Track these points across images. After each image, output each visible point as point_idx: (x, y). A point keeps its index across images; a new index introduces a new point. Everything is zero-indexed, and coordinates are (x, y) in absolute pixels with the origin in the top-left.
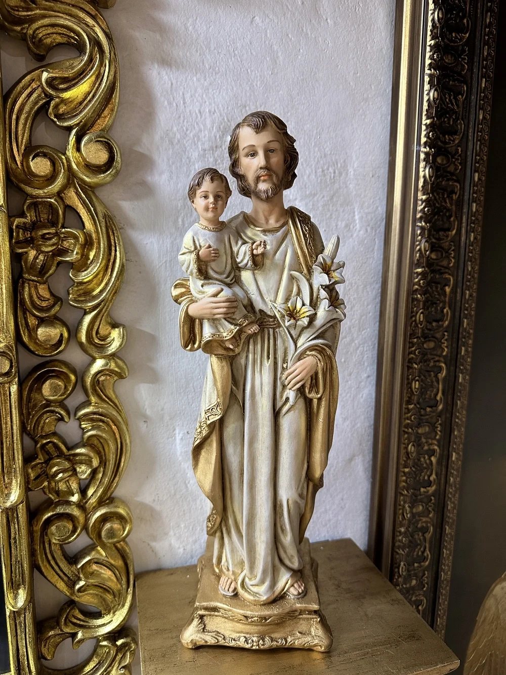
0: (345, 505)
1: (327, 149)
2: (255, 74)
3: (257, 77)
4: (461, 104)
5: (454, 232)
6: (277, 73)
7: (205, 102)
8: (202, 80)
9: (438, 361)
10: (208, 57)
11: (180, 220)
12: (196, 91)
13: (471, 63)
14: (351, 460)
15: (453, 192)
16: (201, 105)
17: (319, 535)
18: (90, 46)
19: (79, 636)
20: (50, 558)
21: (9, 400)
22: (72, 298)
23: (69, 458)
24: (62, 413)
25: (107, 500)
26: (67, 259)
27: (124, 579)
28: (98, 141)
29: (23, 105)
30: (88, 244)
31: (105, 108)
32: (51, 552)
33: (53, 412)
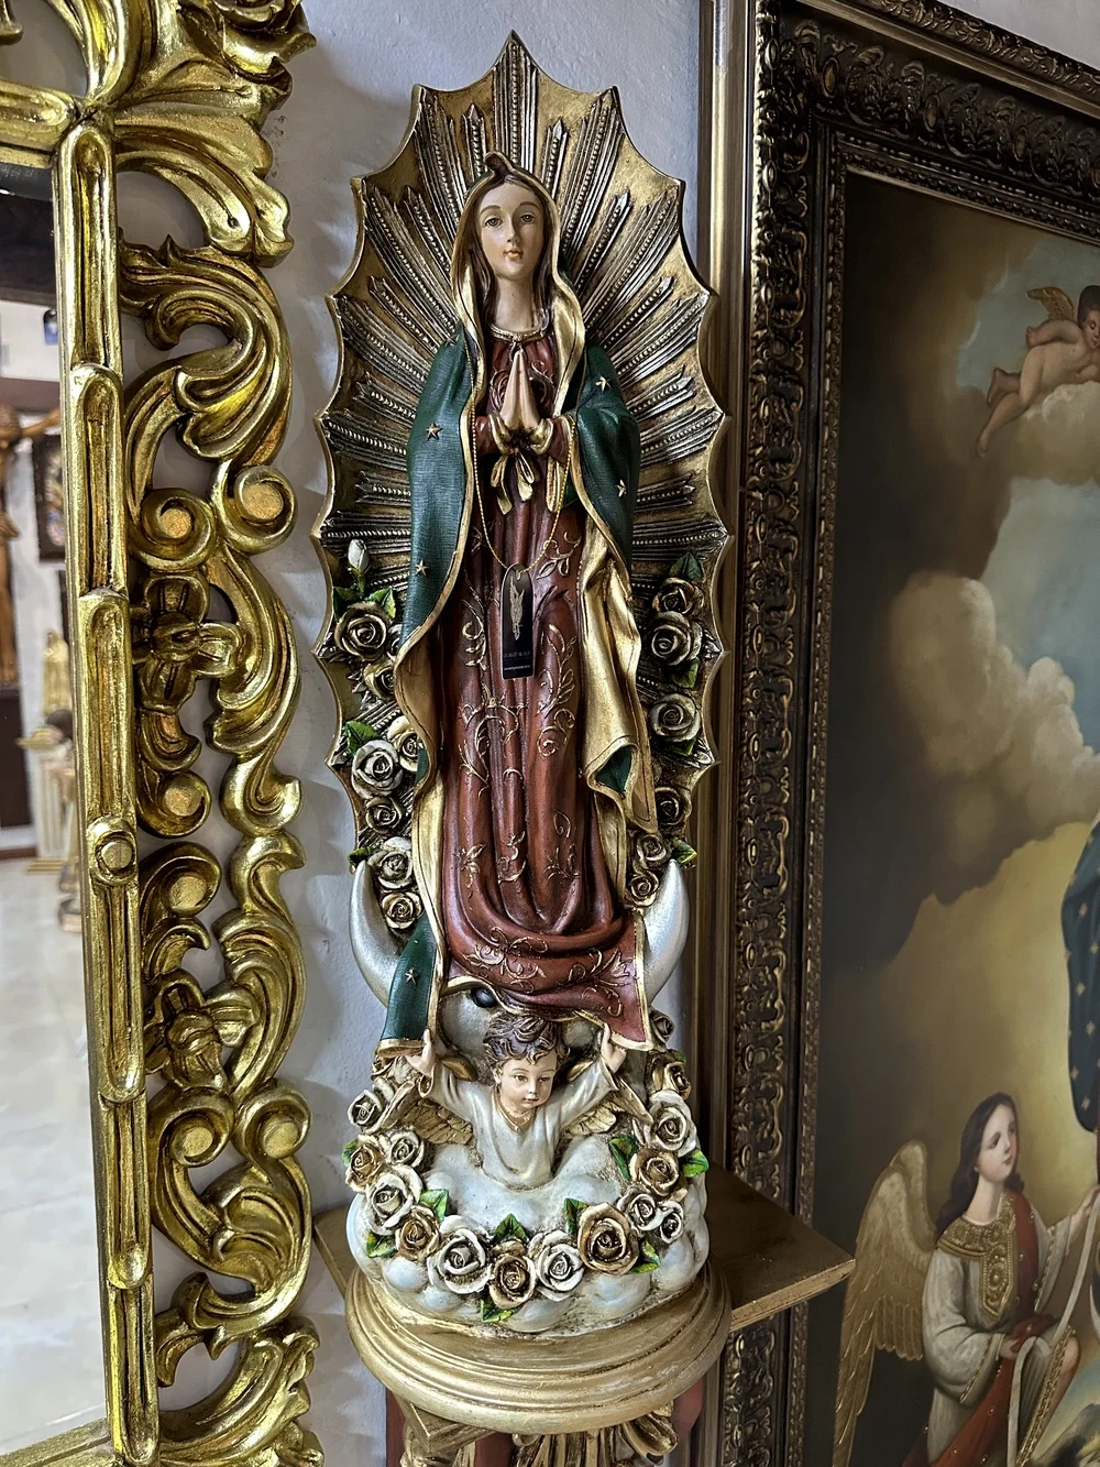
4: (796, 417)
5: (792, 611)
9: (778, 813)
13: (808, 354)
15: (788, 550)
18: (253, 333)
19: (222, 1335)
20: (171, 1195)
21: (123, 914)
22: (218, 736)
23: (206, 1013)
24: (202, 933)
25: (268, 1081)
26: (211, 673)
27: (296, 1222)
28: (267, 482)
29: (143, 423)
30: (243, 646)
31: (271, 428)
32: (173, 1185)
33: (183, 932)
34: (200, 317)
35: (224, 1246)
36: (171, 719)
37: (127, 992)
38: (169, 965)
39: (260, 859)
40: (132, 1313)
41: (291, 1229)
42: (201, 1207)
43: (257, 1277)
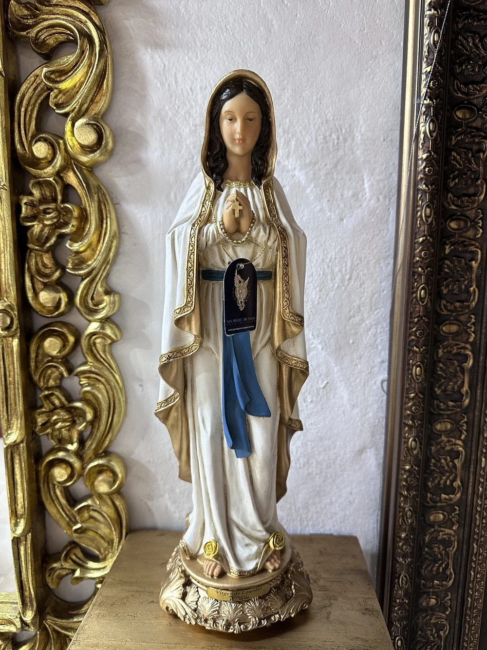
0: (354, 500)
1: (329, 114)
2: (248, 45)
3: (250, 49)
5: (482, 196)
6: (272, 42)
7: (197, 79)
8: (194, 59)
9: (463, 348)
10: (200, 35)
11: (172, 195)
12: (188, 69)
14: (361, 451)
15: (480, 150)
16: (193, 83)
17: (323, 527)
18: (80, 40)
19: (78, 574)
20: (54, 498)
21: (12, 351)
22: (70, 266)
23: (70, 410)
24: (62, 369)
25: (102, 453)
26: (64, 231)
27: (117, 530)
28: (88, 124)
29: (30, 98)
30: (84, 218)
31: (97, 94)
32: (55, 493)
33: (55, 367)
34: (62, 38)
35: (76, 531)
36: (47, 255)
37: (15, 391)
38: (52, 383)
39: (91, 333)
40: (22, 549)
41: (114, 533)
42: (69, 507)
43: (99, 551)
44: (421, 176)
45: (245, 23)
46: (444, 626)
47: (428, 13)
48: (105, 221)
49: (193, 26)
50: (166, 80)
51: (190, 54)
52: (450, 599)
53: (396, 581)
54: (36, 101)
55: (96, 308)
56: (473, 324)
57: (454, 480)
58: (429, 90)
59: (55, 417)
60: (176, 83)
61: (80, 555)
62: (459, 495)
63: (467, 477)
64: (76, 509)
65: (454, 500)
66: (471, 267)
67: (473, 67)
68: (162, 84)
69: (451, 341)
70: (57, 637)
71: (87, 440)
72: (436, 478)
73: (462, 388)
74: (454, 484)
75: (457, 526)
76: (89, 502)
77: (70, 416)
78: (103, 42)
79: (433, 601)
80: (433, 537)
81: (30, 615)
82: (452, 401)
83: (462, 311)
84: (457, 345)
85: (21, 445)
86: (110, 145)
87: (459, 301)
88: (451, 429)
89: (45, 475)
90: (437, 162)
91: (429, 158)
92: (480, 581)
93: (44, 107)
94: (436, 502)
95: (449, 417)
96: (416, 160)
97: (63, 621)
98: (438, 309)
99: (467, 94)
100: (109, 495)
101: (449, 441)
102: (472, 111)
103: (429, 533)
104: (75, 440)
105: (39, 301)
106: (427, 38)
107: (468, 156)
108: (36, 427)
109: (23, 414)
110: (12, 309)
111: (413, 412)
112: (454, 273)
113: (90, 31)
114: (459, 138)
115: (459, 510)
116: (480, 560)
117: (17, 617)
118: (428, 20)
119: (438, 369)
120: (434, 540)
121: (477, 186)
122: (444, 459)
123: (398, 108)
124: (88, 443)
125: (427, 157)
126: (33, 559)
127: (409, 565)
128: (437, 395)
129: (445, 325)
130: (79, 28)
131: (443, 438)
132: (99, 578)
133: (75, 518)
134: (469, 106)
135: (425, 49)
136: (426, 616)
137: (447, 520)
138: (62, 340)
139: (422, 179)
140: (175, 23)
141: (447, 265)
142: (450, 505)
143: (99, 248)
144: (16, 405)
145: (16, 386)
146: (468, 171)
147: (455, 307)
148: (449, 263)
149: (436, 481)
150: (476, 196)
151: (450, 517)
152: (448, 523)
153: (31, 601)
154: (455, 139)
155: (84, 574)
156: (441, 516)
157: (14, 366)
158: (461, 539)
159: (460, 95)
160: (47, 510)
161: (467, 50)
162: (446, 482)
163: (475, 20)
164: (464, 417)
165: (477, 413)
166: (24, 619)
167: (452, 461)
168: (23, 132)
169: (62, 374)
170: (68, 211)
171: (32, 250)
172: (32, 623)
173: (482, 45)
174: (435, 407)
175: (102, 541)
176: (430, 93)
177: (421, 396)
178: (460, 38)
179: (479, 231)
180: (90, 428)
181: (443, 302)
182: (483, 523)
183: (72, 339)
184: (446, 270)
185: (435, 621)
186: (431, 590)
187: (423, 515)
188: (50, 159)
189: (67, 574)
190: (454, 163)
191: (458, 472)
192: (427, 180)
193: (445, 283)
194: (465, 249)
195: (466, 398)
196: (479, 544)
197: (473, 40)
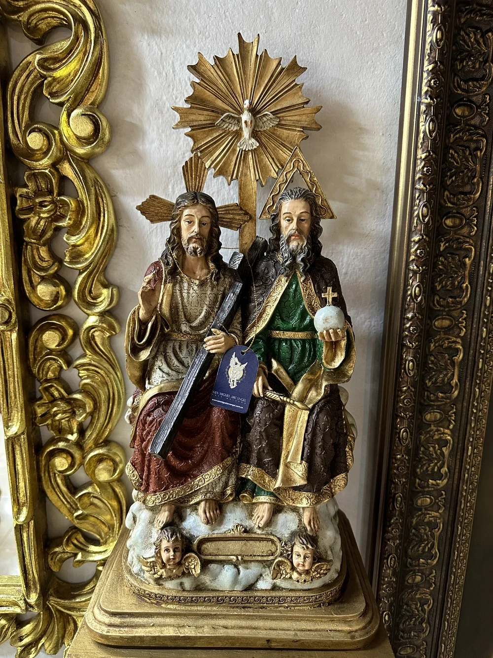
5: (478, 194)
9: (454, 342)
15: (478, 149)
18: (75, 25)
19: (79, 557)
20: (55, 486)
21: (11, 345)
22: (67, 259)
23: (70, 402)
24: (61, 361)
25: (102, 442)
26: (60, 224)
27: (117, 515)
28: (84, 115)
29: (23, 86)
30: (81, 210)
31: (93, 83)
32: (56, 481)
33: (54, 359)
34: (54, 22)
35: (77, 517)
36: (44, 248)
37: (14, 384)
38: (50, 375)
39: (90, 327)
40: (25, 535)
41: (115, 518)
42: (70, 495)
43: (100, 535)
44: (418, 176)
45: (244, 10)
46: (428, 600)
47: (431, 9)
48: (102, 215)
49: (191, 12)
50: (163, 68)
51: (188, 42)
52: (434, 576)
53: (385, 561)
54: (29, 89)
55: (95, 301)
56: (464, 319)
57: (442, 466)
58: (430, 89)
59: (55, 409)
60: (173, 72)
61: (82, 540)
62: (445, 481)
63: (453, 464)
64: (76, 497)
65: (441, 486)
66: (465, 264)
67: (474, 63)
68: (160, 74)
69: (443, 336)
70: (60, 617)
71: (86, 430)
72: (425, 464)
73: (452, 380)
74: (442, 470)
75: (443, 509)
76: (90, 490)
77: (70, 408)
78: (98, 28)
79: (418, 578)
80: (420, 520)
81: (34, 597)
82: (441, 393)
83: (454, 306)
84: (448, 339)
85: (22, 437)
86: (107, 136)
87: (451, 297)
88: (440, 418)
89: (45, 465)
90: (436, 160)
91: (428, 158)
92: (463, 560)
93: (37, 94)
94: (423, 487)
95: (438, 407)
96: (415, 159)
97: (66, 601)
98: (431, 305)
99: (467, 91)
100: (109, 483)
101: (437, 430)
102: (471, 108)
103: (416, 516)
104: (75, 430)
105: (37, 294)
106: (430, 35)
107: (465, 154)
108: (35, 418)
109: (23, 406)
110: (10, 303)
111: (406, 405)
112: (447, 270)
113: (85, 16)
114: (457, 136)
115: (445, 495)
116: (463, 540)
117: (21, 600)
118: (432, 17)
119: (430, 362)
120: (421, 523)
121: (474, 184)
122: (432, 446)
123: (398, 102)
124: (88, 433)
125: (426, 157)
126: (36, 545)
127: (397, 547)
128: (428, 387)
129: (438, 320)
130: (74, 13)
131: (432, 427)
132: (100, 560)
133: (76, 505)
134: (469, 104)
135: (428, 47)
136: (412, 592)
137: (434, 504)
138: (61, 332)
139: (420, 178)
140: (172, 8)
141: (442, 262)
142: (437, 490)
143: (97, 242)
144: (16, 398)
145: (16, 379)
146: (465, 169)
147: (448, 303)
148: (443, 260)
149: (425, 468)
150: (472, 194)
151: (437, 501)
152: (433, 506)
153: (35, 584)
154: (454, 137)
155: (85, 558)
156: (428, 500)
157: (13, 360)
158: (446, 521)
159: (460, 92)
160: (48, 498)
161: (468, 46)
162: (433, 469)
163: (477, 14)
164: (453, 408)
165: (465, 404)
166: (28, 601)
167: (440, 449)
168: (16, 121)
169: (61, 367)
170: (65, 203)
171: (27, 243)
172: (36, 604)
173: (484, 41)
174: (425, 398)
175: (103, 526)
176: (431, 91)
177: (413, 390)
178: (462, 33)
179: (474, 229)
180: (89, 418)
181: (437, 298)
182: (467, 506)
183: (70, 332)
184: (440, 267)
185: (419, 596)
186: (417, 568)
187: (412, 500)
188: (45, 150)
189: (69, 558)
190: (452, 161)
191: (446, 460)
192: (425, 178)
193: (439, 279)
194: (459, 246)
195: (455, 390)
196: (463, 526)
197: (475, 35)
